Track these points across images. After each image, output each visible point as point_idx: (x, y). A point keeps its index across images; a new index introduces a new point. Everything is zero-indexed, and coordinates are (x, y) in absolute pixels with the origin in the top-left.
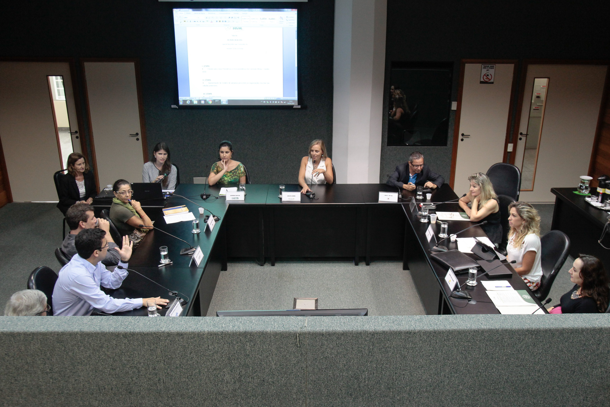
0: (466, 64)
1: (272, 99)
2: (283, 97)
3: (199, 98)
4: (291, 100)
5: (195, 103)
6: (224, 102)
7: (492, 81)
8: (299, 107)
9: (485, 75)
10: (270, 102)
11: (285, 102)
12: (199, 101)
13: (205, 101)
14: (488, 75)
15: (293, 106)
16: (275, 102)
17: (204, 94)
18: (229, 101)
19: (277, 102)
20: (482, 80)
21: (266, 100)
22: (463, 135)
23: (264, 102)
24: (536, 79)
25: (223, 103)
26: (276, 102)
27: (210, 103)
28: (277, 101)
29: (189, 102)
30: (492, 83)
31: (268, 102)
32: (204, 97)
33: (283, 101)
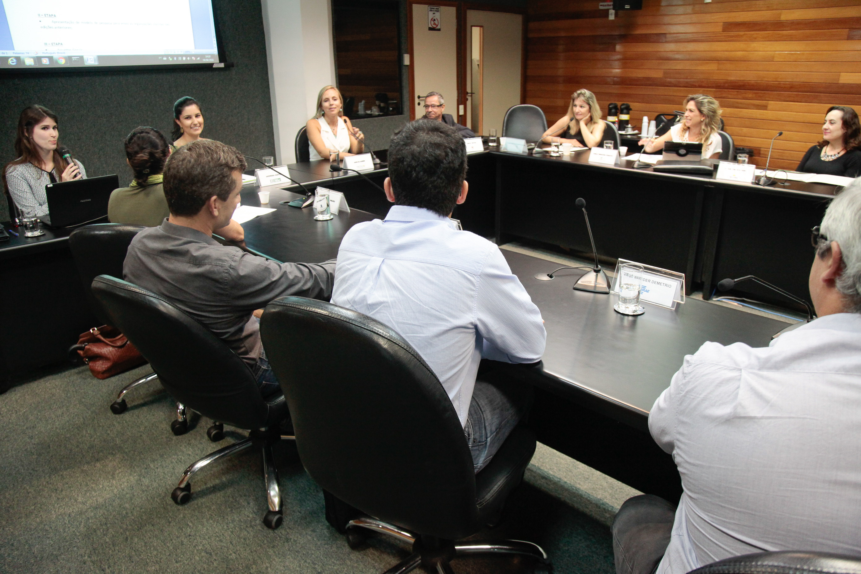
0: (413, 5)
1: (177, 53)
2: (195, 49)
3: (37, 53)
4: (208, 55)
5: (29, 63)
6: (91, 61)
7: (439, 27)
8: (222, 65)
9: (432, 20)
10: (175, 59)
11: (199, 59)
12: (38, 59)
13: (51, 58)
14: (435, 20)
15: (213, 64)
16: (182, 59)
17: (46, 44)
18: (100, 58)
19: (186, 59)
20: (430, 26)
21: (167, 56)
22: (419, 97)
23: (165, 59)
24: (473, 28)
25: (89, 62)
26: (184, 58)
27: (62, 63)
28: (186, 56)
29: (15, 61)
30: (439, 30)
31: (171, 59)
32: (46, 52)
33: (196, 56)
